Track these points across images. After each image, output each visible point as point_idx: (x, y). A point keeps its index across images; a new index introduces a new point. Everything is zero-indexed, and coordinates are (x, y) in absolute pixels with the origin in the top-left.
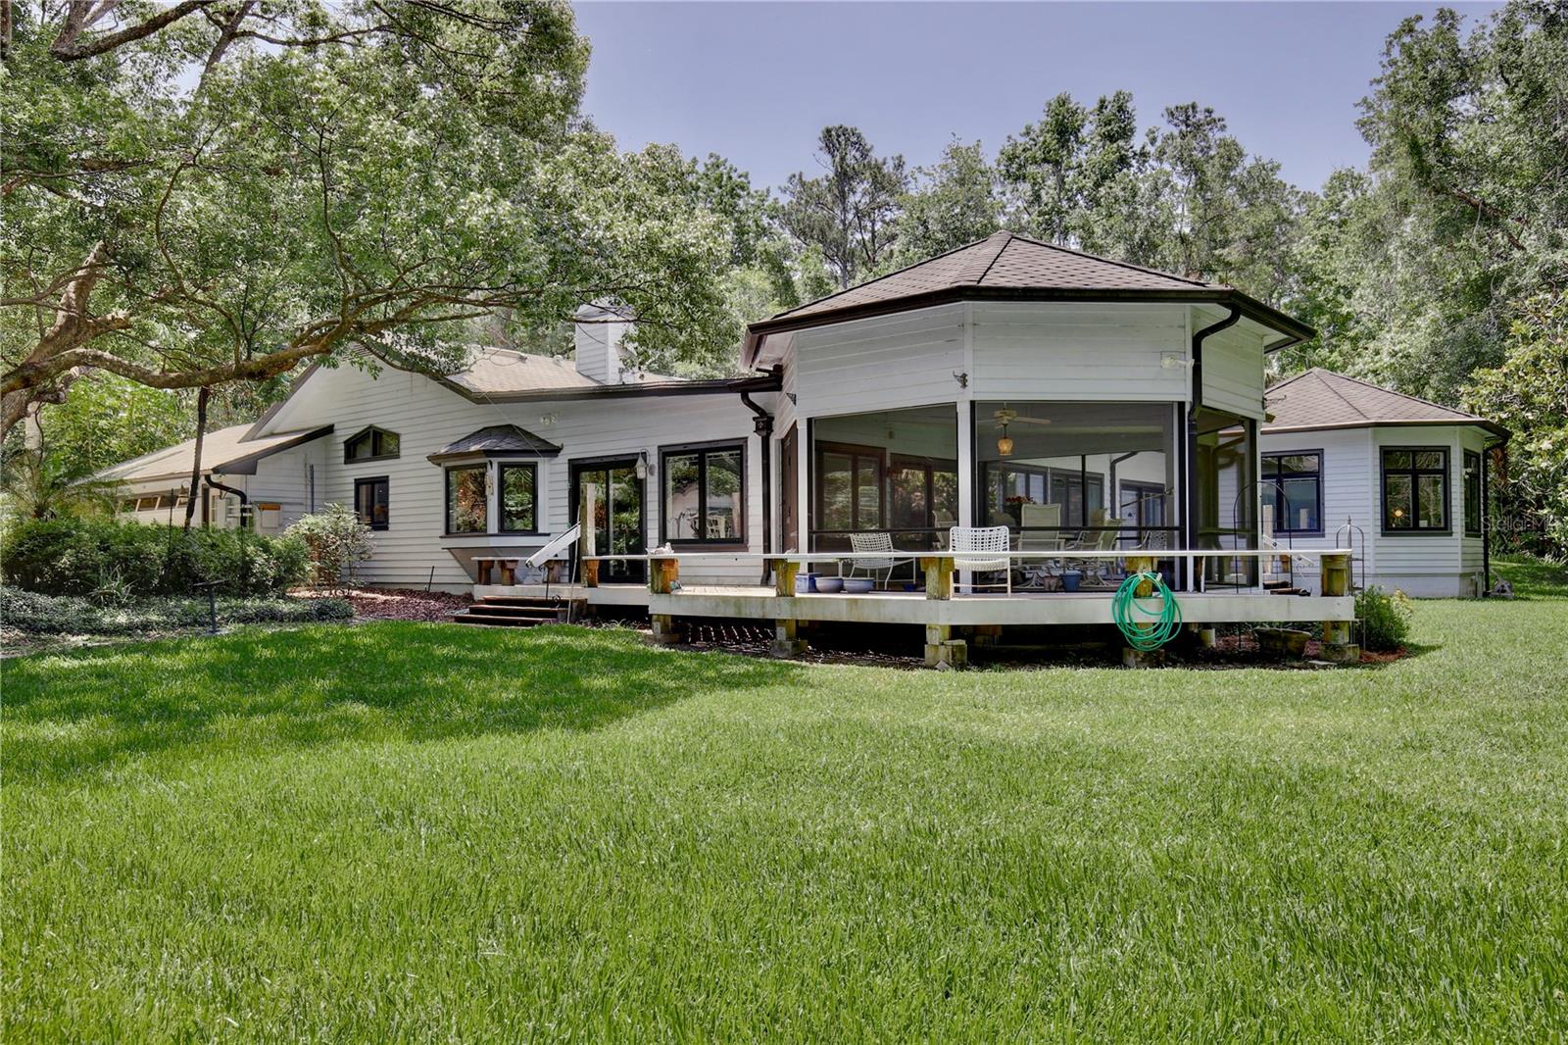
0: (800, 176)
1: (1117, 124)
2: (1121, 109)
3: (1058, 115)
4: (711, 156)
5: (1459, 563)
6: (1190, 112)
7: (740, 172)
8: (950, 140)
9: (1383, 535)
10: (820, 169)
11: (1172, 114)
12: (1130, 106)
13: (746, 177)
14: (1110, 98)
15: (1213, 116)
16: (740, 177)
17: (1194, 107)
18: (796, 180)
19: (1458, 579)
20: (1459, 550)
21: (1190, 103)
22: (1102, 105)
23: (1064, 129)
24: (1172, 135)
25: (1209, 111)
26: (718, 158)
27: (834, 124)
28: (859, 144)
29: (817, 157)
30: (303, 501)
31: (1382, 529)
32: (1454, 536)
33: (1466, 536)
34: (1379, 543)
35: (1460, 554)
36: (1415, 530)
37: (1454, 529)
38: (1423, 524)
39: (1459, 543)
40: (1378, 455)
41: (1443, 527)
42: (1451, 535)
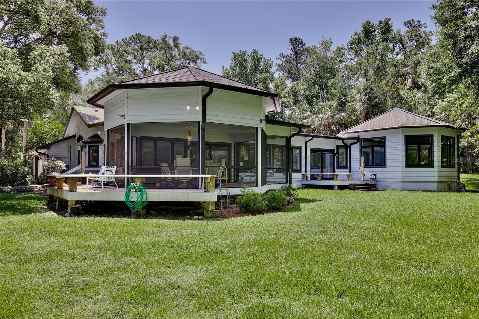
0: (283, 54)
1: (386, 28)
2: (387, 24)
3: (365, 27)
4: (253, 50)
5: (437, 178)
6: (412, 22)
7: (260, 54)
8: (322, 39)
9: (406, 167)
10: (288, 51)
11: (406, 24)
12: (390, 22)
13: (262, 56)
14: (383, 20)
15: (420, 23)
16: (260, 55)
17: (413, 20)
18: (281, 55)
19: (436, 183)
20: (437, 173)
21: (412, 19)
22: (381, 23)
23: (368, 31)
24: (407, 30)
25: (419, 22)
26: (255, 50)
27: (293, 37)
28: (301, 43)
29: (288, 47)
30: (68, 157)
31: (405, 165)
32: (435, 168)
33: (442, 168)
34: (404, 170)
35: (437, 174)
36: (419, 165)
37: (435, 165)
38: (422, 163)
39: (437, 170)
40: (404, 138)
41: (430, 164)
42: (433, 167)
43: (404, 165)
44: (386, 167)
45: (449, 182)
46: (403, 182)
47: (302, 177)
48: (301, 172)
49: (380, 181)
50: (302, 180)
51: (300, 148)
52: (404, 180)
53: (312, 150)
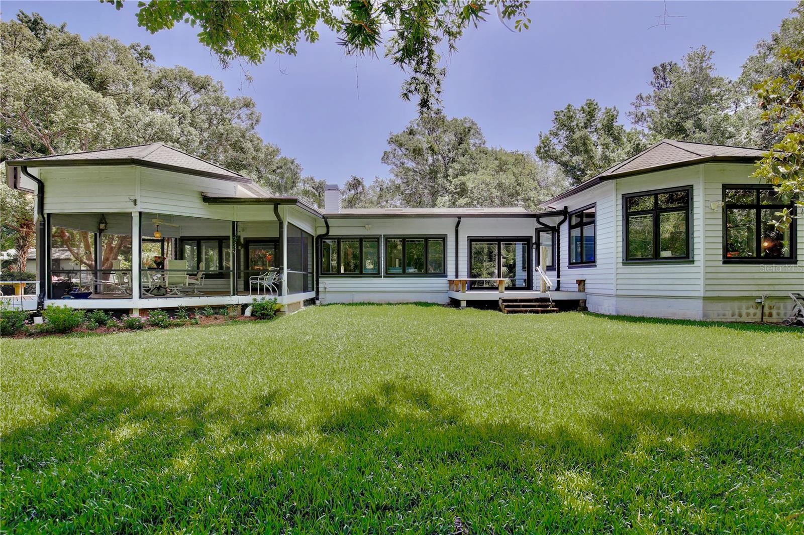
5: (701, 288)
9: (624, 264)
19: (699, 301)
31: (623, 260)
32: (696, 264)
33: (724, 263)
34: (619, 271)
35: (702, 279)
36: (656, 258)
37: (696, 258)
38: (664, 254)
39: (702, 270)
40: (620, 202)
41: (685, 255)
42: (693, 262)
43: (620, 260)
44: (595, 266)
45: (760, 298)
46: (617, 296)
47: (448, 285)
48: (446, 276)
49: (591, 294)
50: (448, 289)
51: (444, 238)
52: (619, 293)
53: (471, 240)
